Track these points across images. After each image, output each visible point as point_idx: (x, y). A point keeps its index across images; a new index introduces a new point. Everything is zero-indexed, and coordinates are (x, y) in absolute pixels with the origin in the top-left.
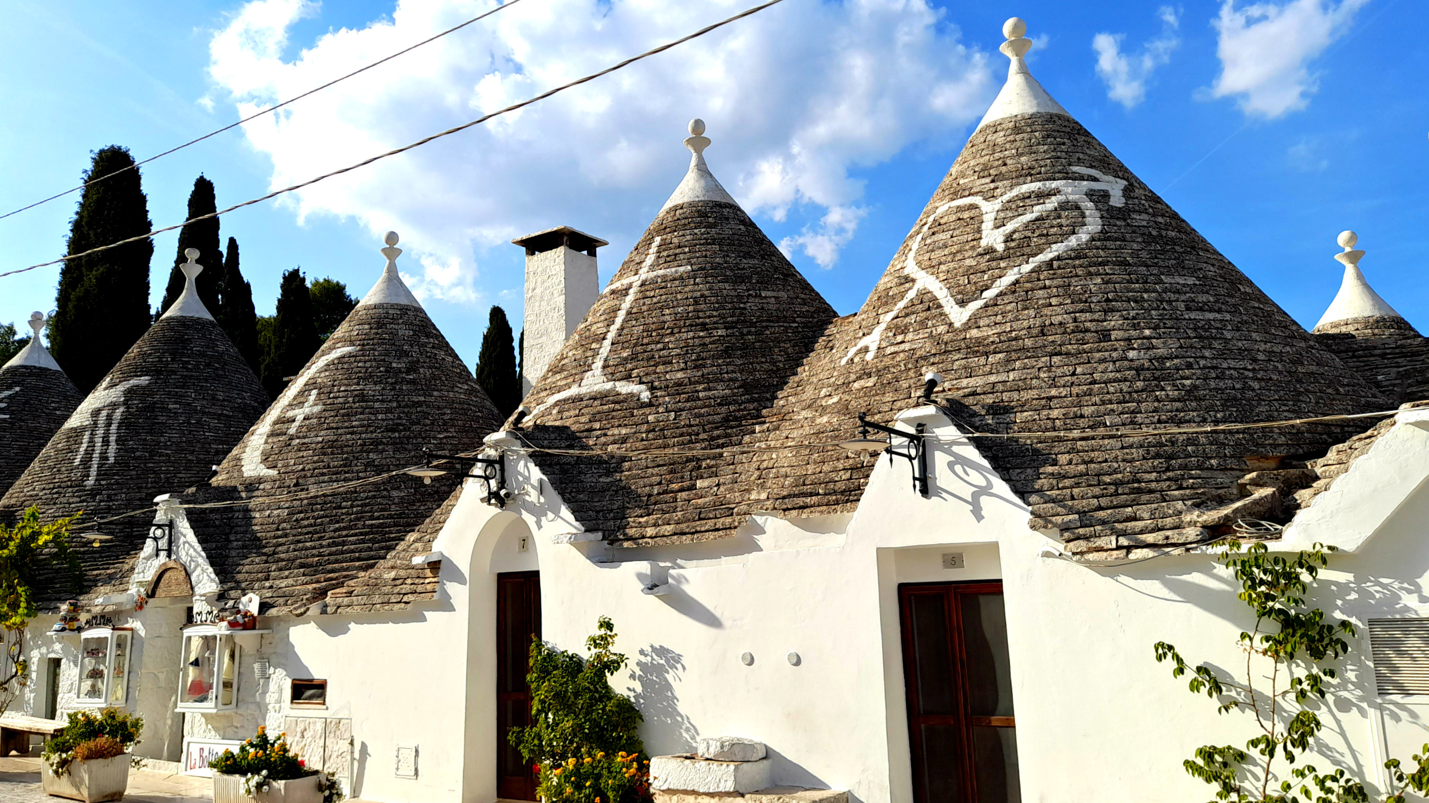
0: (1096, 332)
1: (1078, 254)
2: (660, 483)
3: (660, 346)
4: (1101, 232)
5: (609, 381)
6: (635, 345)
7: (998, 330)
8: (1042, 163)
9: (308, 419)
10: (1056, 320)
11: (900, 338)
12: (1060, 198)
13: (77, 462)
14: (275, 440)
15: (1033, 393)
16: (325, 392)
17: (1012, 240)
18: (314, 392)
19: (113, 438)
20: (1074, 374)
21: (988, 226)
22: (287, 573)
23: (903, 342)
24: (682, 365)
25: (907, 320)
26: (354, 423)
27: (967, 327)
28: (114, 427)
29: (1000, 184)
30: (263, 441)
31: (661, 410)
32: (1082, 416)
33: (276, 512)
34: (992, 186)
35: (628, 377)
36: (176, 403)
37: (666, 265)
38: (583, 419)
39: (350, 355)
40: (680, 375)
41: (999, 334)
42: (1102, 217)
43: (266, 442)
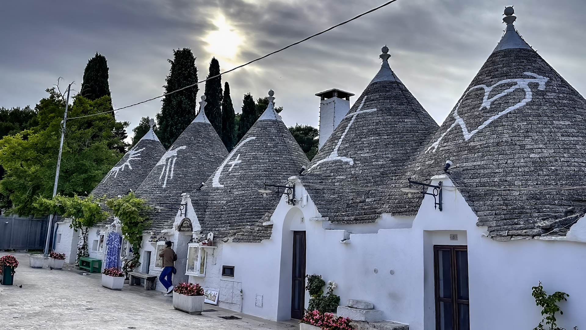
0: (520, 145)
1: (519, 111)
2: (352, 199)
3: (360, 142)
4: (531, 102)
5: (339, 156)
6: (351, 142)
7: (481, 143)
8: (512, 71)
9: (236, 166)
10: (504, 140)
11: (445, 144)
12: (517, 87)
13: (160, 178)
14: (224, 173)
15: (489, 171)
16: (243, 155)
17: (494, 105)
18: (239, 155)
19: (172, 169)
20: (506, 163)
21: (486, 97)
22: (224, 225)
23: (446, 146)
24: (368, 151)
25: (449, 137)
26: (253, 168)
27: (470, 141)
28: (173, 166)
29: (494, 80)
30: (220, 173)
31: (357, 169)
32: (506, 181)
33: (222, 201)
34: (491, 80)
35: (346, 155)
36: (194, 156)
37: (367, 108)
38: (328, 172)
39: (253, 140)
40: (366, 155)
41: (481, 145)
42: (533, 95)
43: (221, 174)
